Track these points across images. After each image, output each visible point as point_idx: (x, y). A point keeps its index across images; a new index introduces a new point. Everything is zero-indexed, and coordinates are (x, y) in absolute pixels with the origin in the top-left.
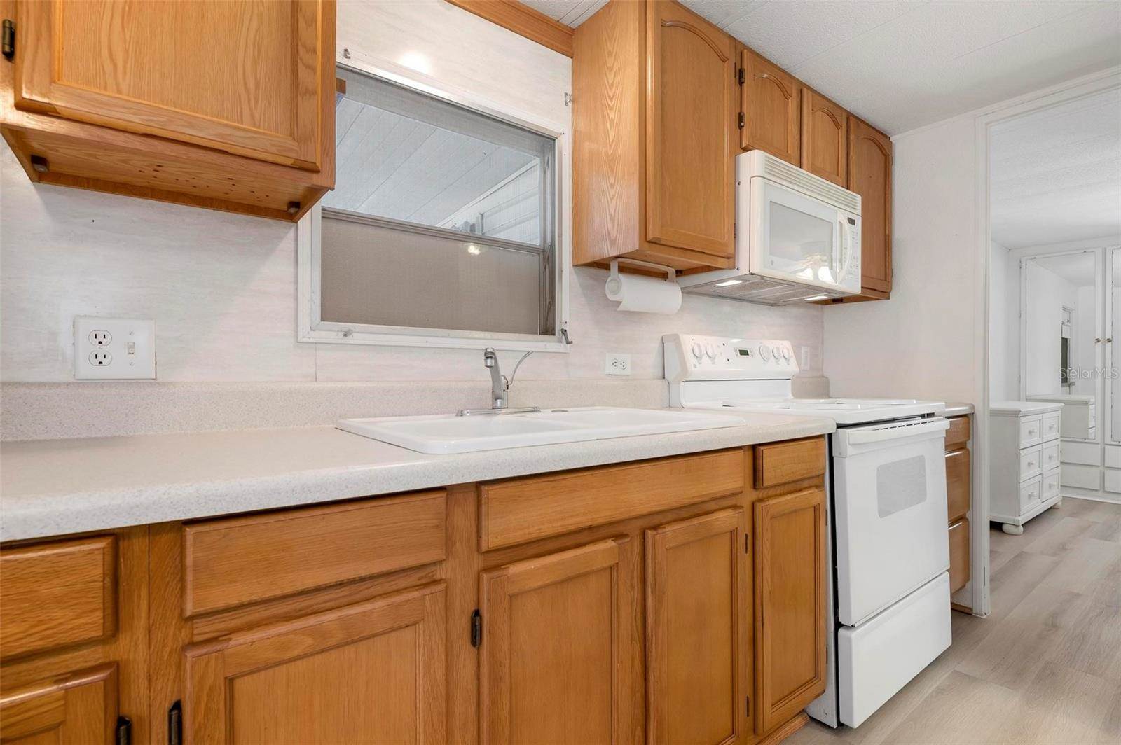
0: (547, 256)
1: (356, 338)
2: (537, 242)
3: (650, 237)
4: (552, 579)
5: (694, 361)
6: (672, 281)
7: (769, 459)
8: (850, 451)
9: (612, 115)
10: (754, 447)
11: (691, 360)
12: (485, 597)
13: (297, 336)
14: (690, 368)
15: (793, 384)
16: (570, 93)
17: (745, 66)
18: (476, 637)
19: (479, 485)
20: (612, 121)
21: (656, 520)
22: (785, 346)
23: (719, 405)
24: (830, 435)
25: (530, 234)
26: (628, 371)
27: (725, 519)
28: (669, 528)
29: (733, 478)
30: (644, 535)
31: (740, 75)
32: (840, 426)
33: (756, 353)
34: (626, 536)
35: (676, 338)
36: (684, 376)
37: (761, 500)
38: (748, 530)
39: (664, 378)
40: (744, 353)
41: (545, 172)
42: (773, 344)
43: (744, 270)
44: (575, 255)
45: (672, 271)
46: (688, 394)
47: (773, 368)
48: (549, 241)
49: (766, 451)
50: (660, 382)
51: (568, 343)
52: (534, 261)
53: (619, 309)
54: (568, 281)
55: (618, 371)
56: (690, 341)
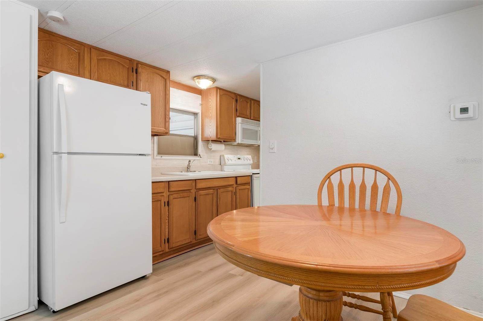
0: (196, 138)
1: (163, 158)
2: (193, 135)
3: (218, 137)
4: (205, 194)
5: (228, 161)
6: (222, 143)
7: (239, 179)
8: (255, 178)
9: (210, 111)
10: (236, 177)
11: (226, 161)
12: (196, 195)
13: (154, 157)
14: (226, 162)
15: (251, 166)
16: (201, 103)
17: (238, 99)
18: (195, 201)
19: (196, 180)
20: (210, 113)
21: (219, 188)
22: (250, 157)
23: (233, 171)
24: (251, 175)
25: (191, 133)
26: (213, 163)
27: (230, 189)
28: (221, 189)
29: (232, 182)
30: (217, 190)
31: (237, 101)
32: (253, 174)
33: (242, 159)
34: (215, 189)
35: (223, 156)
36: (225, 164)
37: (237, 187)
38: (235, 191)
39: (221, 165)
40: (239, 159)
41: (195, 120)
42: (247, 156)
43: (237, 142)
44: (202, 138)
45: (222, 141)
46: (226, 168)
47: (246, 162)
48: (196, 135)
49: (238, 178)
50: (220, 166)
51: (201, 157)
52: (192, 139)
53: (212, 150)
54: (200, 144)
55: (211, 163)
56: (226, 156)
